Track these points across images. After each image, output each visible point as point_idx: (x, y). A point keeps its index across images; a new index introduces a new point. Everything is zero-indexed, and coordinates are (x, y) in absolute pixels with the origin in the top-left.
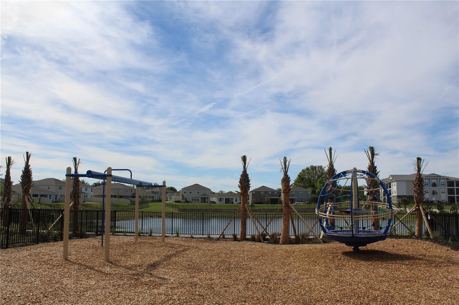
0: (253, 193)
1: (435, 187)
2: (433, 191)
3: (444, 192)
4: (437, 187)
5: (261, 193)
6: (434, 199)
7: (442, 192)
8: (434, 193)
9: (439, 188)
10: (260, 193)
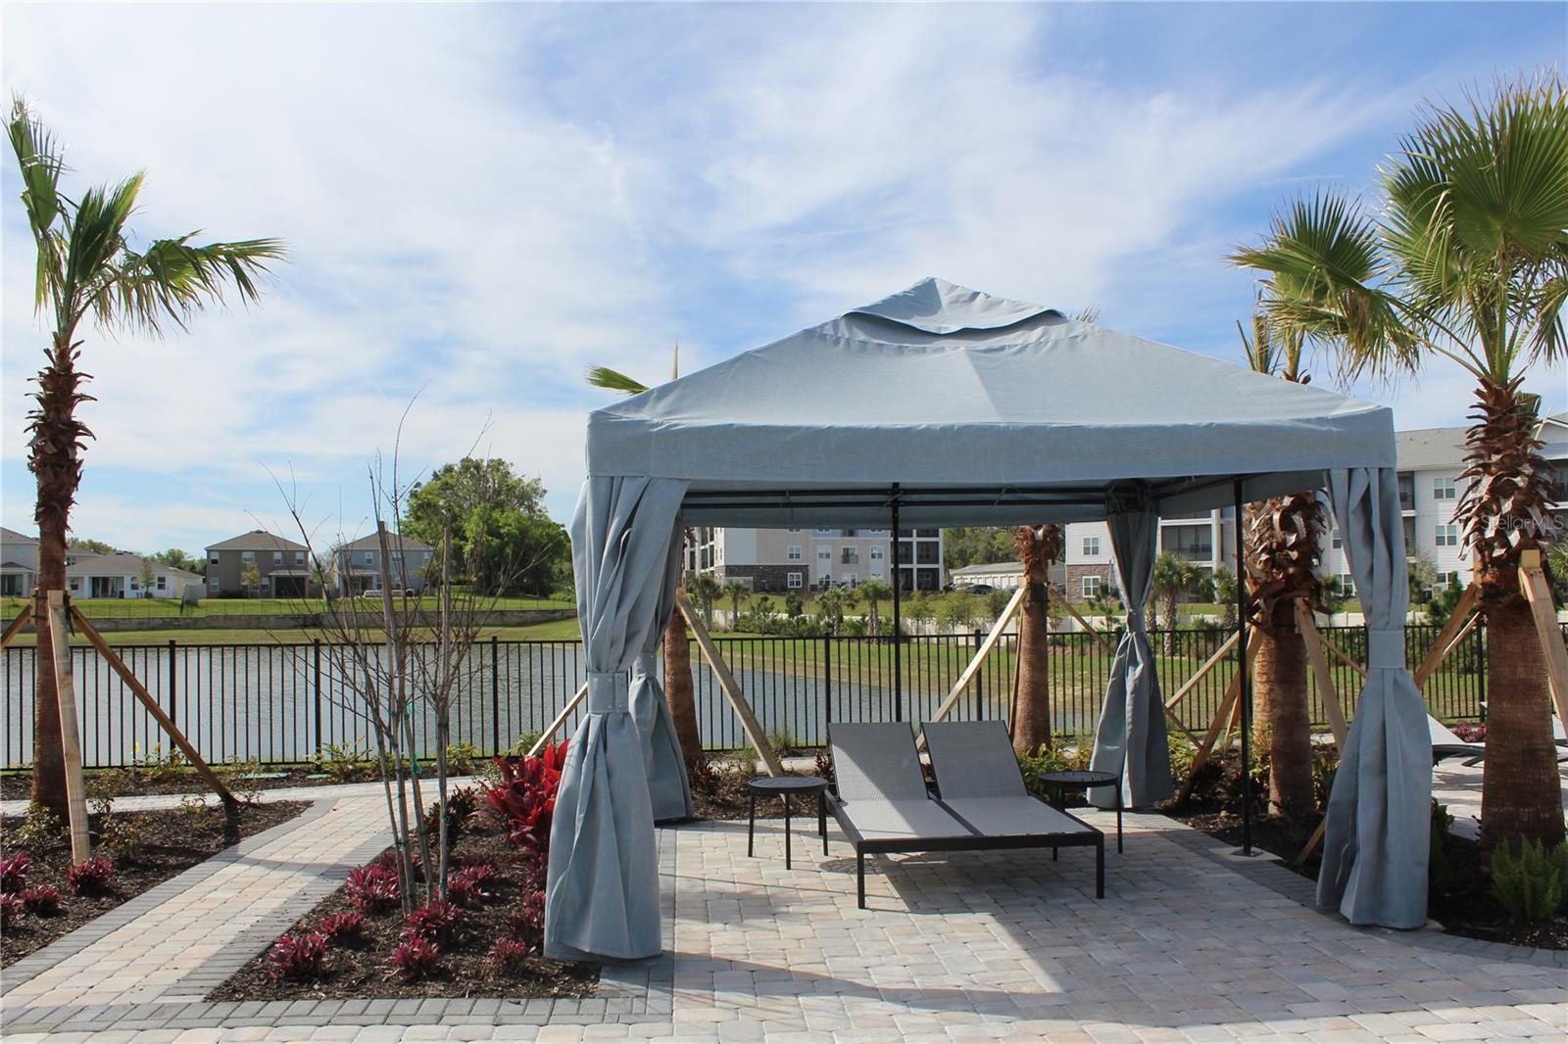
0: (212, 558)
1: (851, 538)
2: (846, 550)
3: (880, 556)
4: (858, 538)
5: (245, 555)
6: (847, 578)
7: (873, 556)
8: (847, 557)
9: (865, 541)
10: (241, 555)
